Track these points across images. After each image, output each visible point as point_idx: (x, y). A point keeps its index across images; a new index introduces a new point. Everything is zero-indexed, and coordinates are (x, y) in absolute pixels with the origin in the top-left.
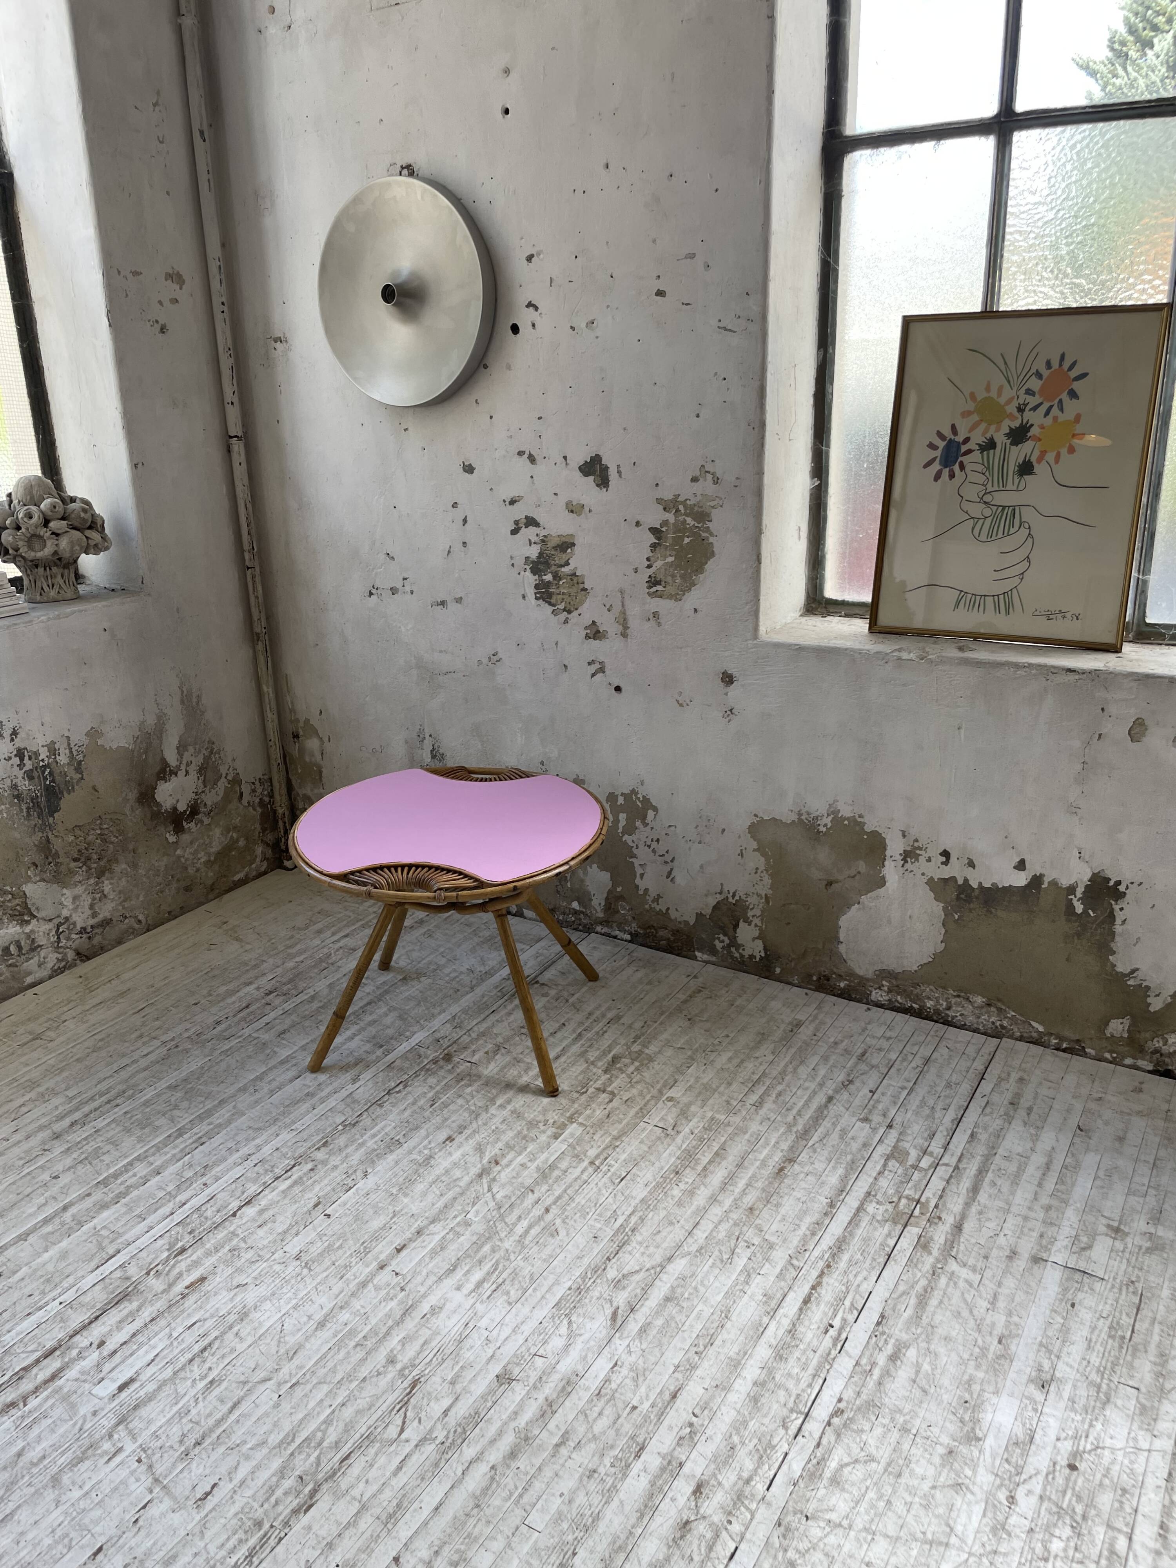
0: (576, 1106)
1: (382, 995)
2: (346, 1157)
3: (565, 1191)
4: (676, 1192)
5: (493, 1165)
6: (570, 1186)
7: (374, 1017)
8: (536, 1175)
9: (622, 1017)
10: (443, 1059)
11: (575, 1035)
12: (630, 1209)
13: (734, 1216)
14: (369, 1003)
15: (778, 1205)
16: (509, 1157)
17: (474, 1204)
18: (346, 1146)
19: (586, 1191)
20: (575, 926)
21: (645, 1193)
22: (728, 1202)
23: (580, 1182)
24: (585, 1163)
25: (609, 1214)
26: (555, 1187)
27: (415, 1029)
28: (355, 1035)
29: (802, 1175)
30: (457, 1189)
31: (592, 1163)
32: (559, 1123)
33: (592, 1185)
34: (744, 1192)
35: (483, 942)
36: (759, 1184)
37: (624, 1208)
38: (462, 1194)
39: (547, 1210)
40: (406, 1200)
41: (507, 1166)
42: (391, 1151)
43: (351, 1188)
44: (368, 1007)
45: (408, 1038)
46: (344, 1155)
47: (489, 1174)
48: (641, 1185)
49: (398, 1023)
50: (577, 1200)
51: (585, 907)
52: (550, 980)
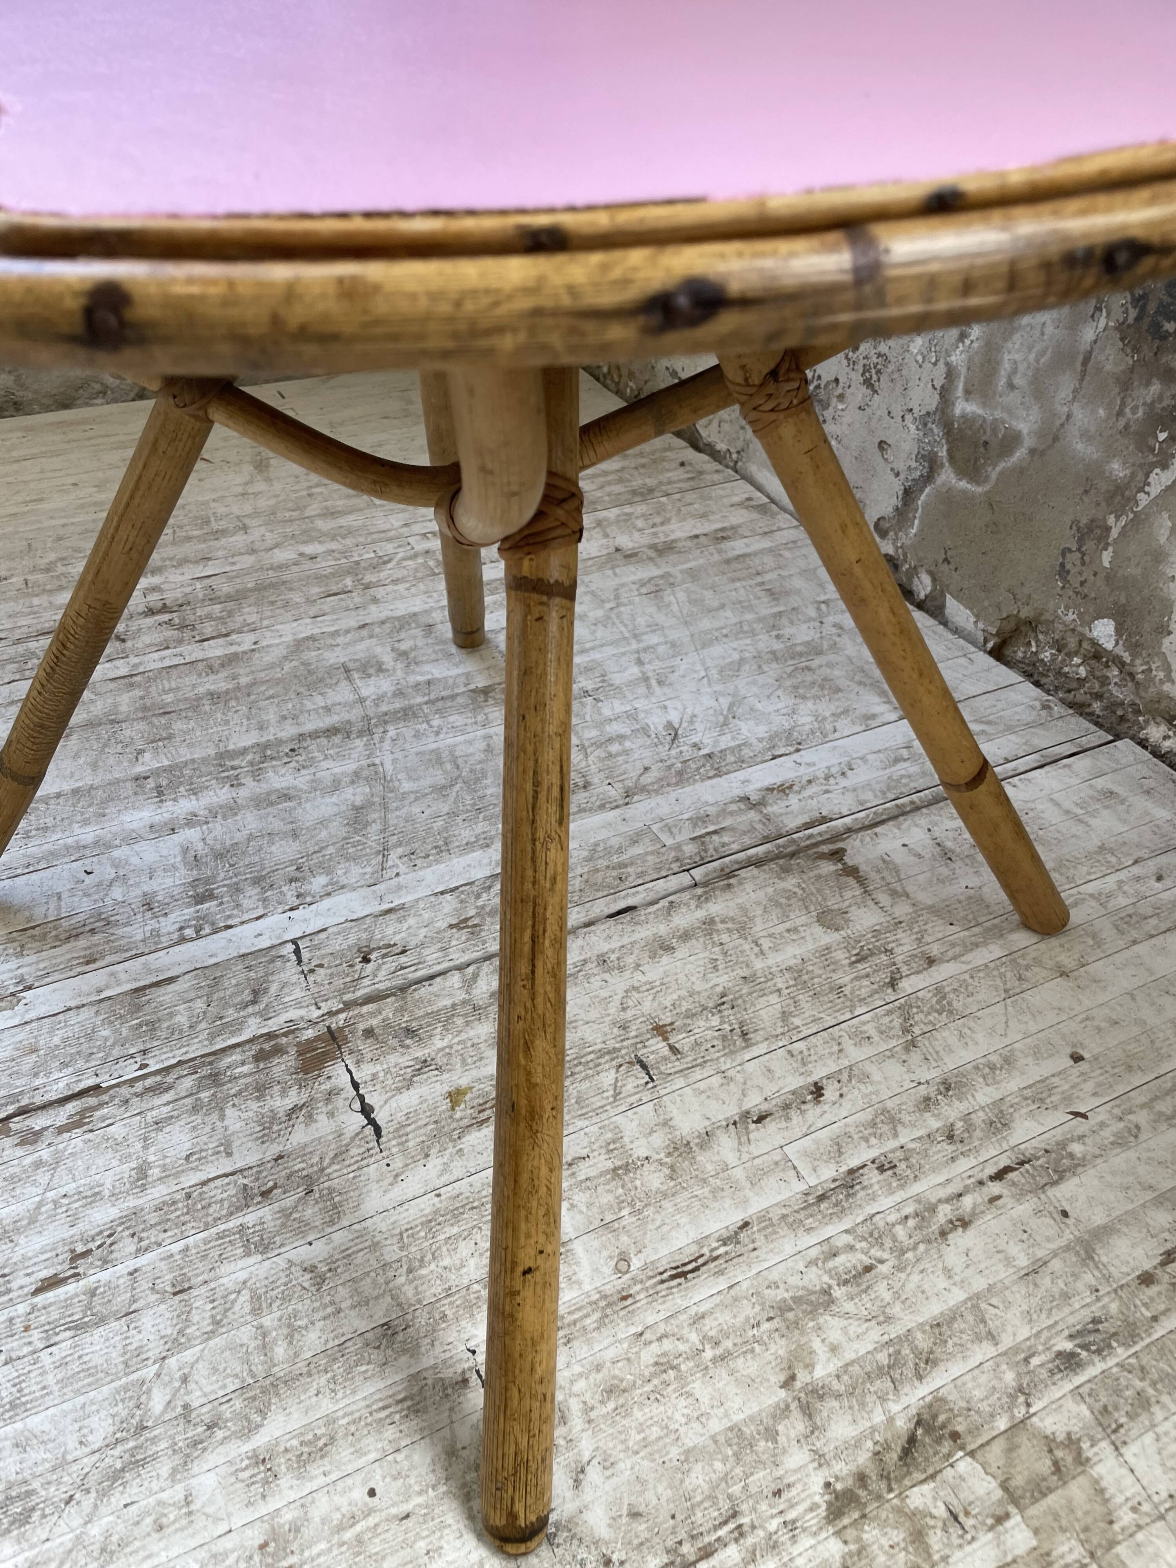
1: (385, 719)
7: (302, 781)
9: (1077, 1165)
10: (305, 1048)
11: (828, 1173)
14: (331, 732)
20: (1080, 696)
27: (355, 873)
28: (192, 821)
35: (775, 656)
44: (313, 746)
45: (303, 900)
49: (337, 829)
51: (1134, 648)
52: (886, 862)
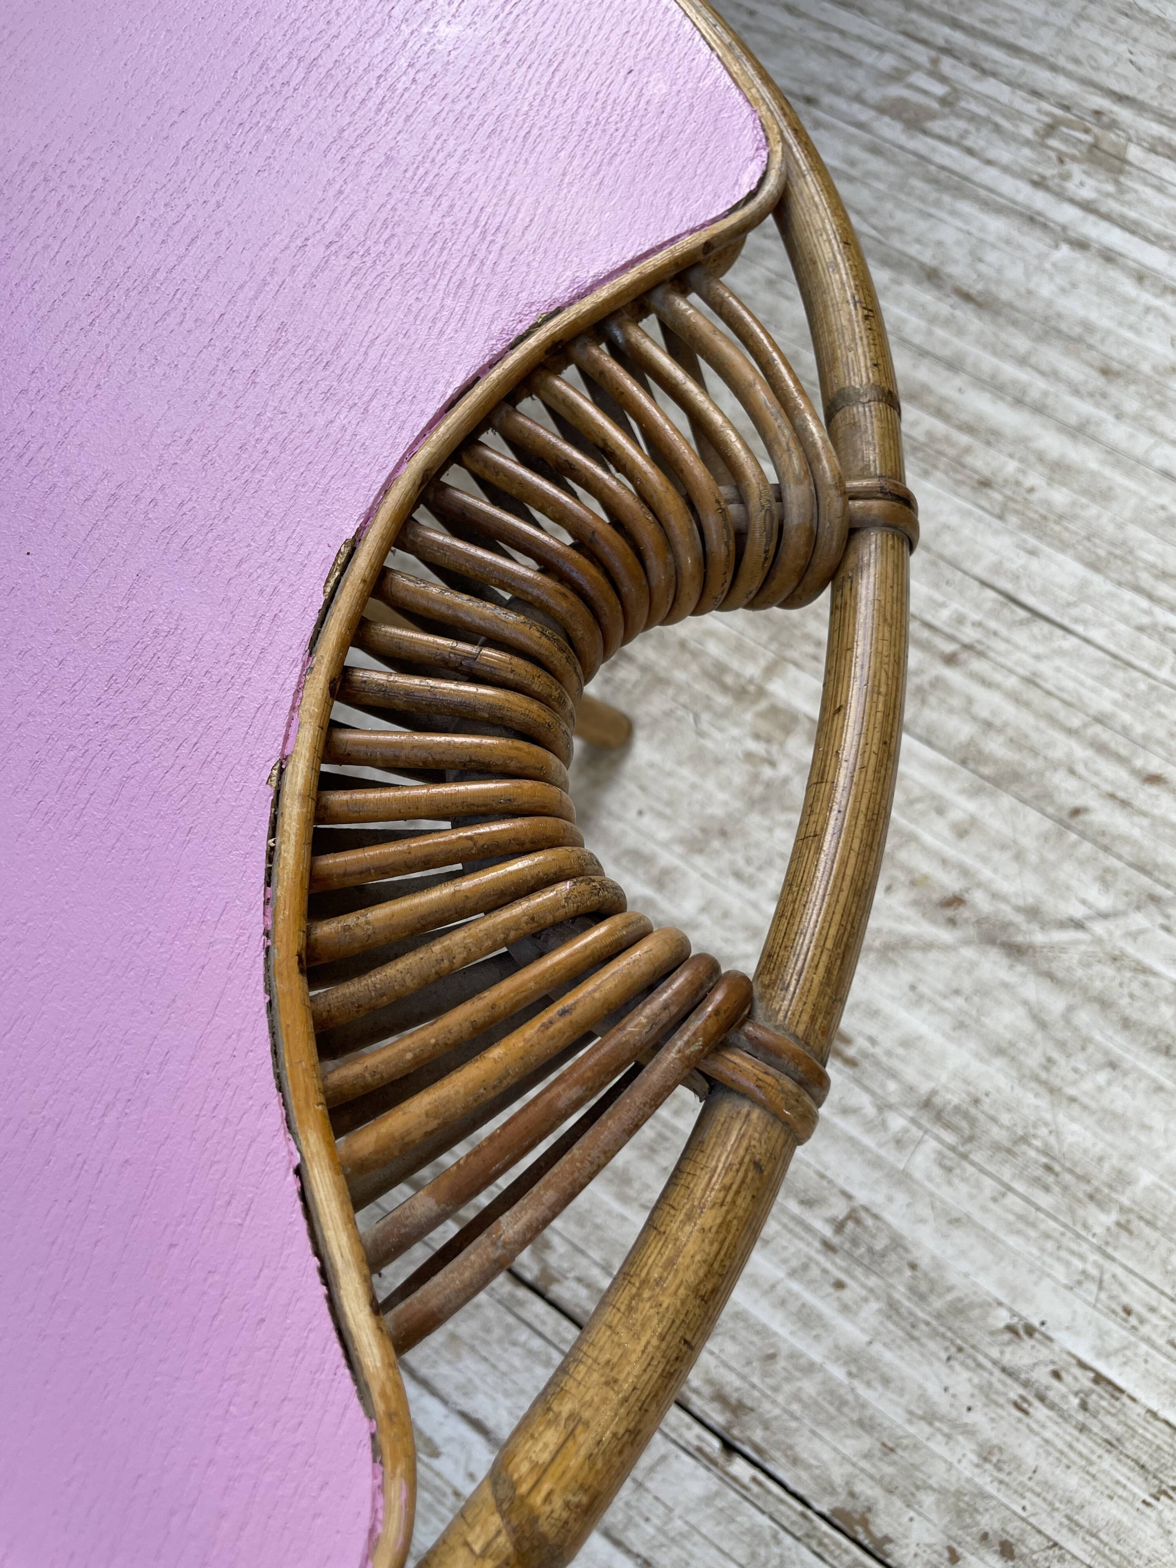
0: (680, 676)
2: (930, 1417)
3: (1071, 732)
4: (1060, 497)
5: (964, 913)
6: (1052, 720)
8: (1006, 801)
12: (1128, 595)
13: (1132, 405)
15: (1089, 327)
16: (925, 866)
17: (1145, 970)
18: (866, 1425)
19: (1070, 684)
21: (1060, 557)
22: (1085, 408)
23: (1033, 695)
24: (953, 675)
25: (1150, 643)
26: (1057, 754)
29: (982, 267)
30: (1084, 1017)
31: (950, 660)
32: (764, 727)
33: (1045, 668)
34: (1053, 375)
36: (1021, 343)
37: (1126, 608)
38: (1104, 1004)
39: (1154, 779)
40: (1146, 1178)
41: (965, 872)
42: (897, 1243)
43: (1099, 1378)
46: (919, 1430)
47: (1006, 926)
48: (1035, 565)
50: (1107, 706)
